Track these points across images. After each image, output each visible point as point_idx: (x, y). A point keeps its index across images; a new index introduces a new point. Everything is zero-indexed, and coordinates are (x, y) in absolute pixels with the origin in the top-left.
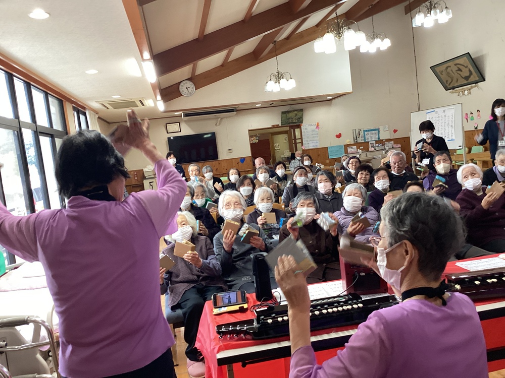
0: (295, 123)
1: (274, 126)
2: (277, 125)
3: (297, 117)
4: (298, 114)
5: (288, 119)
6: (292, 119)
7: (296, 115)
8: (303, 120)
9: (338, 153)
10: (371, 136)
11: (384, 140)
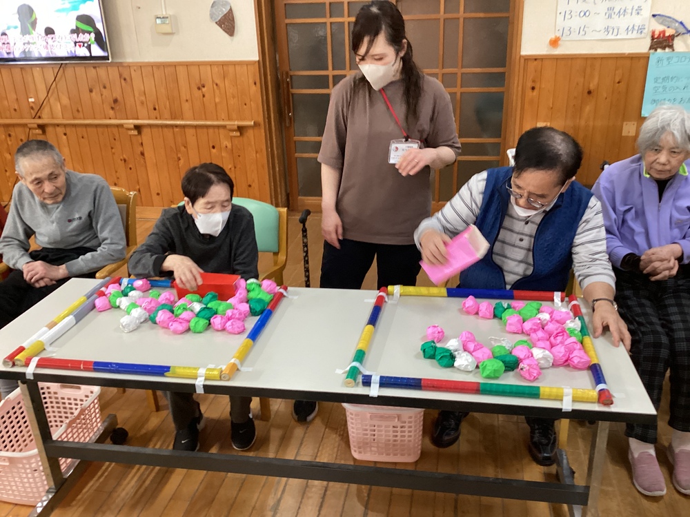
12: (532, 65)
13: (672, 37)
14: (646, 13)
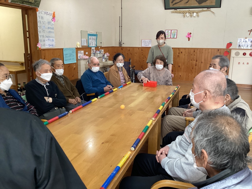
0: (31, 3)
8: (40, 3)
9: (71, 58)
10: (92, 41)
11: (99, 47)
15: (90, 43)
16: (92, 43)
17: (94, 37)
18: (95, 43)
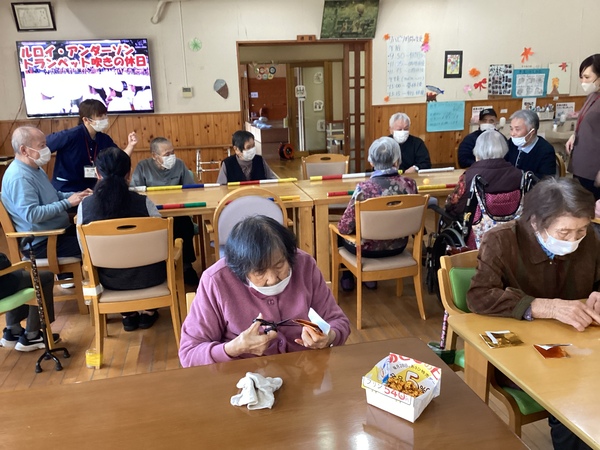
0: (356, 33)
1: (302, 38)
2: (310, 37)
3: (362, 21)
4: (365, 11)
5: (340, 23)
6: (350, 23)
7: (361, 13)
8: (375, 30)
9: (449, 121)
10: (530, 85)
11: (556, 98)
12: (378, 110)
13: (435, 95)
14: (424, 85)
15: (521, 91)
16: (528, 88)
17: (535, 76)
18: (542, 88)
